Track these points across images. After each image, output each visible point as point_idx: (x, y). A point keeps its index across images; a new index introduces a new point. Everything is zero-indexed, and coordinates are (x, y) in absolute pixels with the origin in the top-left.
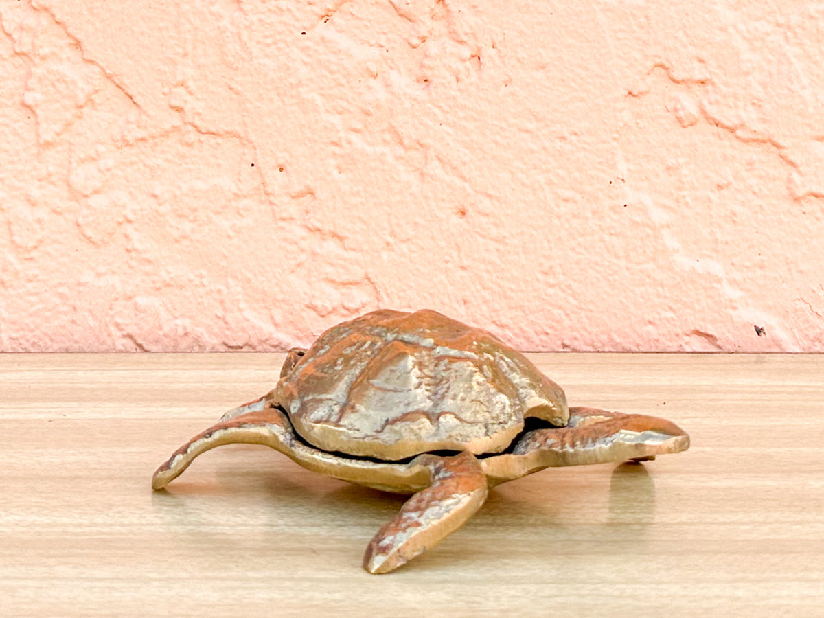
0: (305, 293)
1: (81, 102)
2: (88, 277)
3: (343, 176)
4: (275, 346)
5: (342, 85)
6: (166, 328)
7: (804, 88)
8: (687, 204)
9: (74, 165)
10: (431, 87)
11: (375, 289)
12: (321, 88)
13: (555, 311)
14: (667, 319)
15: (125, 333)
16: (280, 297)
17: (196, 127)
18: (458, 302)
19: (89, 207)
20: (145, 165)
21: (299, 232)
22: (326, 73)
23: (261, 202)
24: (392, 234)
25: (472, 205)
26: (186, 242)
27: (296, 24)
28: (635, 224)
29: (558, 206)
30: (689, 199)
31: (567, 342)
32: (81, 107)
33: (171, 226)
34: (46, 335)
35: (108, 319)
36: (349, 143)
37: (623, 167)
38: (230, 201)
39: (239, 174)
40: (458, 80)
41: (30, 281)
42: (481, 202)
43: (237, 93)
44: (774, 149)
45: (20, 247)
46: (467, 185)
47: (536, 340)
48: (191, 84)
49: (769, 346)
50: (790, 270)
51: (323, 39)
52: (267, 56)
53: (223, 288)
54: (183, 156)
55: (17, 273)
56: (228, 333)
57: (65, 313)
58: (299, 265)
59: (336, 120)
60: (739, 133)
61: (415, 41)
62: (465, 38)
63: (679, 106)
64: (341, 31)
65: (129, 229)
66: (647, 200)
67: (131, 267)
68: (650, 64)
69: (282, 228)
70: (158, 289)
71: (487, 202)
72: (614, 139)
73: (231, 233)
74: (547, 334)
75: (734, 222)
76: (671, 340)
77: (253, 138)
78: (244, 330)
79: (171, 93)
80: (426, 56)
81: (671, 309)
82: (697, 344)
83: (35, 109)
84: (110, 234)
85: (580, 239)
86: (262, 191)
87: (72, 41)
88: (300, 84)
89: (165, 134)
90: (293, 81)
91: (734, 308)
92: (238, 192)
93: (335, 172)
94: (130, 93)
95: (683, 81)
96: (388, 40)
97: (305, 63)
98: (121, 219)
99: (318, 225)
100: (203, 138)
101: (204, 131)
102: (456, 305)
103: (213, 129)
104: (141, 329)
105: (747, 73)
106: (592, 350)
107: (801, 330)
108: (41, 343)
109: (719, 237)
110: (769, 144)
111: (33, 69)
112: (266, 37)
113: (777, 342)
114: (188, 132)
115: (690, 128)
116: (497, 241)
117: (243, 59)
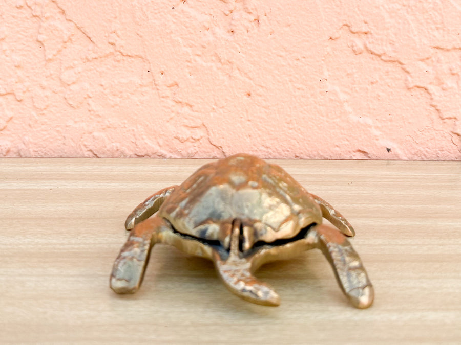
0: (174, 132)
1: (65, 40)
2: (70, 123)
3: (192, 77)
4: (160, 156)
5: (192, 34)
6: (108, 147)
7: (415, 36)
8: (356, 91)
9: (63, 70)
10: (235, 34)
11: (207, 130)
12: (182, 35)
13: (292, 141)
14: (345, 145)
15: (89, 149)
16: (162, 133)
17: (121, 53)
18: (246, 136)
19: (70, 90)
20: (97, 71)
21: (171, 103)
22: (185, 28)
23: (153, 89)
24: (216, 104)
25: (254, 91)
26: (117, 107)
27: (170, 3)
28: (332, 100)
29: (295, 92)
30: (357, 89)
31: (298, 155)
32: (66, 42)
33: (110, 100)
34: (51, 150)
35: (81, 142)
36: (195, 61)
37: (326, 73)
38: (138, 88)
39: (142, 75)
40: (248, 31)
41: (43, 124)
42: (258, 90)
43: (141, 37)
44: (399, 65)
45: (38, 108)
46: (251, 81)
47: (283, 154)
48: (119, 32)
49: (393, 157)
50: (404, 122)
51: (183, 11)
52: (155, 19)
53: (135, 129)
54: (116, 67)
55: (36, 121)
56: (137, 149)
57: (60, 140)
58: (171, 119)
59: (189, 50)
60: (383, 57)
61: (228, 13)
62: (251, 11)
63: (354, 44)
64: (191, 7)
65: (90, 101)
66: (337, 89)
67: (91, 119)
68: (341, 24)
69: (163, 101)
70: (104, 129)
71: (261, 90)
72: (323, 60)
73: (139, 103)
74: (288, 151)
75: (379, 99)
76: (346, 154)
77: (149, 58)
78: (145, 148)
79: (109, 36)
80: (232, 20)
81: (347, 140)
82: (359, 156)
83: (43, 43)
84: (81, 103)
85: (305, 108)
86: (153, 84)
87: (61, 11)
88: (171, 32)
89: (107, 56)
90: (168, 31)
91: (377, 140)
92: (141, 84)
93: (188, 76)
94: (89, 36)
95: (357, 32)
96: (214, 12)
97: (174, 23)
98: (86, 96)
99: (180, 100)
100: (125, 58)
101: (125, 55)
102: (246, 138)
103: (129, 54)
104: (96, 147)
105: (388, 29)
106: (308, 158)
107: (408, 150)
108: (49, 154)
109: (371, 106)
110: (397, 63)
111: (42, 24)
112: (155, 10)
113: (397, 155)
114: (118, 55)
115: (360, 55)
116: (265, 108)
117: (144, 20)
